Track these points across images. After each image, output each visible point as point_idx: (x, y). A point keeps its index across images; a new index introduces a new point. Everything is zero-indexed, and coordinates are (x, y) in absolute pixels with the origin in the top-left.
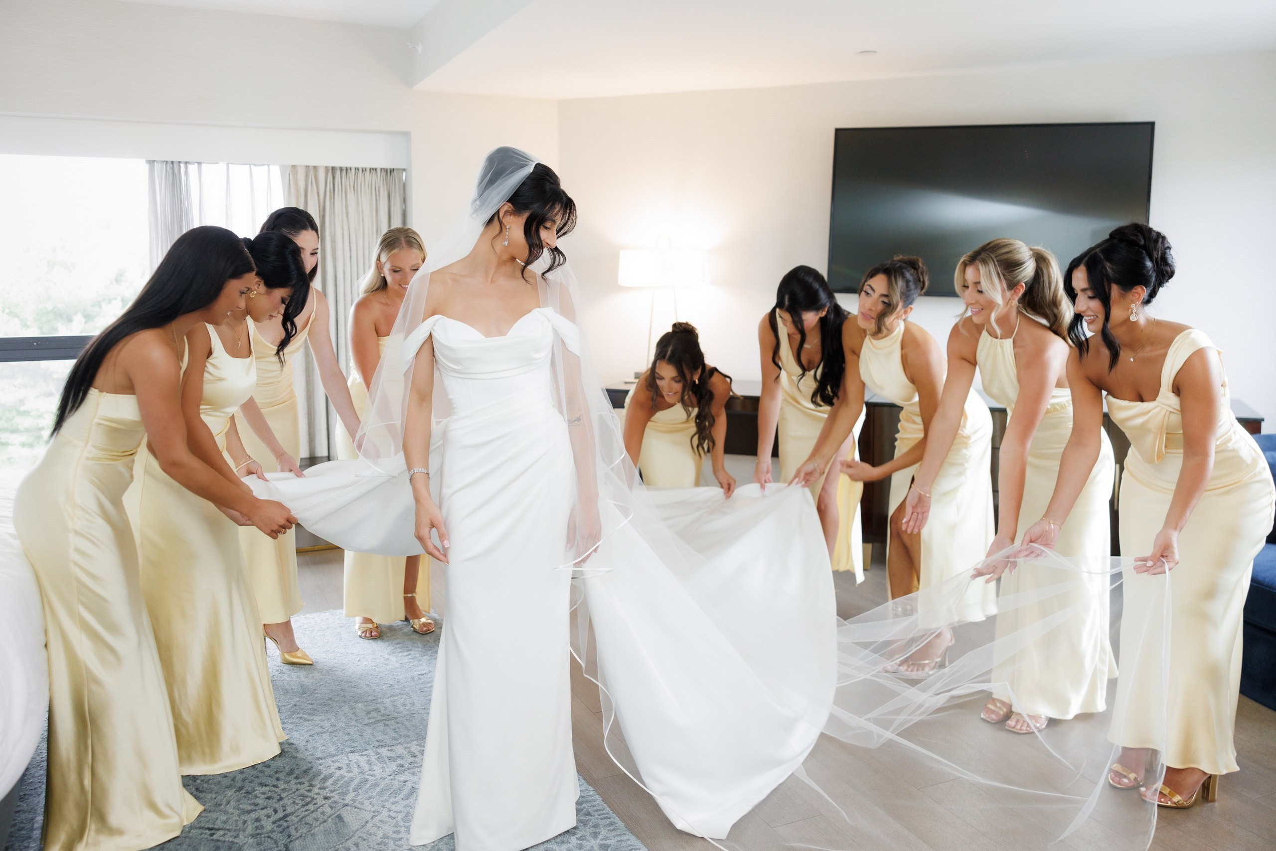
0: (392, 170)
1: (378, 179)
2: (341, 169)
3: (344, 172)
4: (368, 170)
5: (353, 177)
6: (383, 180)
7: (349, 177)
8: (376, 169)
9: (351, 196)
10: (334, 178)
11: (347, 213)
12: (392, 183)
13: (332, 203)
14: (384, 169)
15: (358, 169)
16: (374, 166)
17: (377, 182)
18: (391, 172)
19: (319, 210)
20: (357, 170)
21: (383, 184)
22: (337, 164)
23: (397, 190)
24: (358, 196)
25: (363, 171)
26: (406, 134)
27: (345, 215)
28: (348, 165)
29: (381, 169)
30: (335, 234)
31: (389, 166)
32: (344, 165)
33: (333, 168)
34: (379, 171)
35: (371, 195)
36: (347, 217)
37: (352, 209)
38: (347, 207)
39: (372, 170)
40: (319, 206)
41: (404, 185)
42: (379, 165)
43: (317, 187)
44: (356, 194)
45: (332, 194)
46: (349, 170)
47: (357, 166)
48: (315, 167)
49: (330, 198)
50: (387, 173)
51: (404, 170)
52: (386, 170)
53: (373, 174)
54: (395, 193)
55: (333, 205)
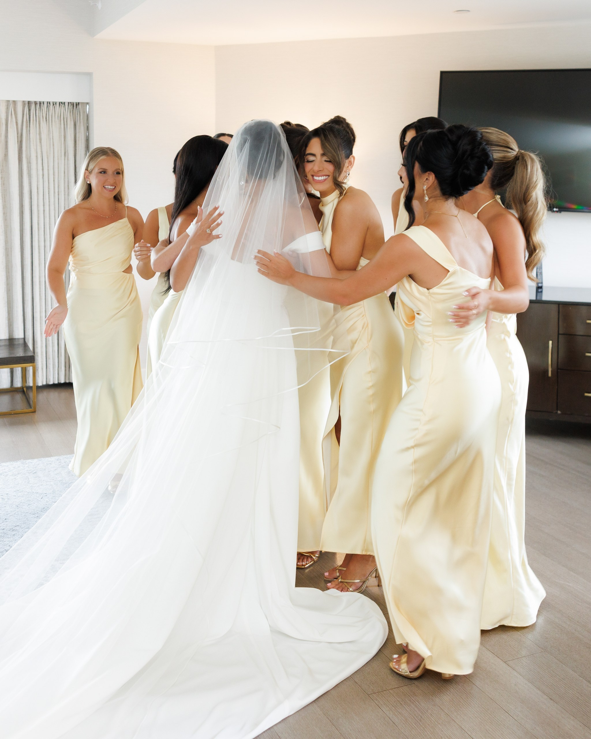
0: (78, 104)
1: (66, 111)
2: (36, 103)
3: (38, 106)
4: (58, 104)
5: (46, 110)
6: (70, 112)
7: (42, 110)
8: (64, 103)
9: (43, 124)
10: (29, 110)
11: (40, 139)
12: (78, 114)
13: (28, 131)
14: (71, 103)
15: (50, 103)
16: (63, 101)
17: (65, 114)
18: (76, 105)
19: (18, 137)
20: (48, 104)
21: (70, 116)
22: (33, 99)
23: (82, 120)
24: (49, 125)
25: (54, 105)
26: (89, 75)
27: (38, 141)
28: (42, 100)
29: (69, 103)
30: (30, 156)
31: (75, 100)
32: (38, 100)
33: (29, 103)
34: (66, 104)
35: (60, 124)
36: (40, 142)
37: (44, 136)
38: (40, 134)
39: (61, 104)
40: (18, 133)
41: (88, 116)
42: (67, 99)
43: (16, 118)
44: (47, 124)
45: (28, 123)
46: (42, 104)
47: (49, 101)
48: (14, 102)
49: (27, 127)
50: (73, 106)
51: (88, 103)
52: (73, 104)
53: (62, 107)
54: (80, 122)
55: (29, 132)
